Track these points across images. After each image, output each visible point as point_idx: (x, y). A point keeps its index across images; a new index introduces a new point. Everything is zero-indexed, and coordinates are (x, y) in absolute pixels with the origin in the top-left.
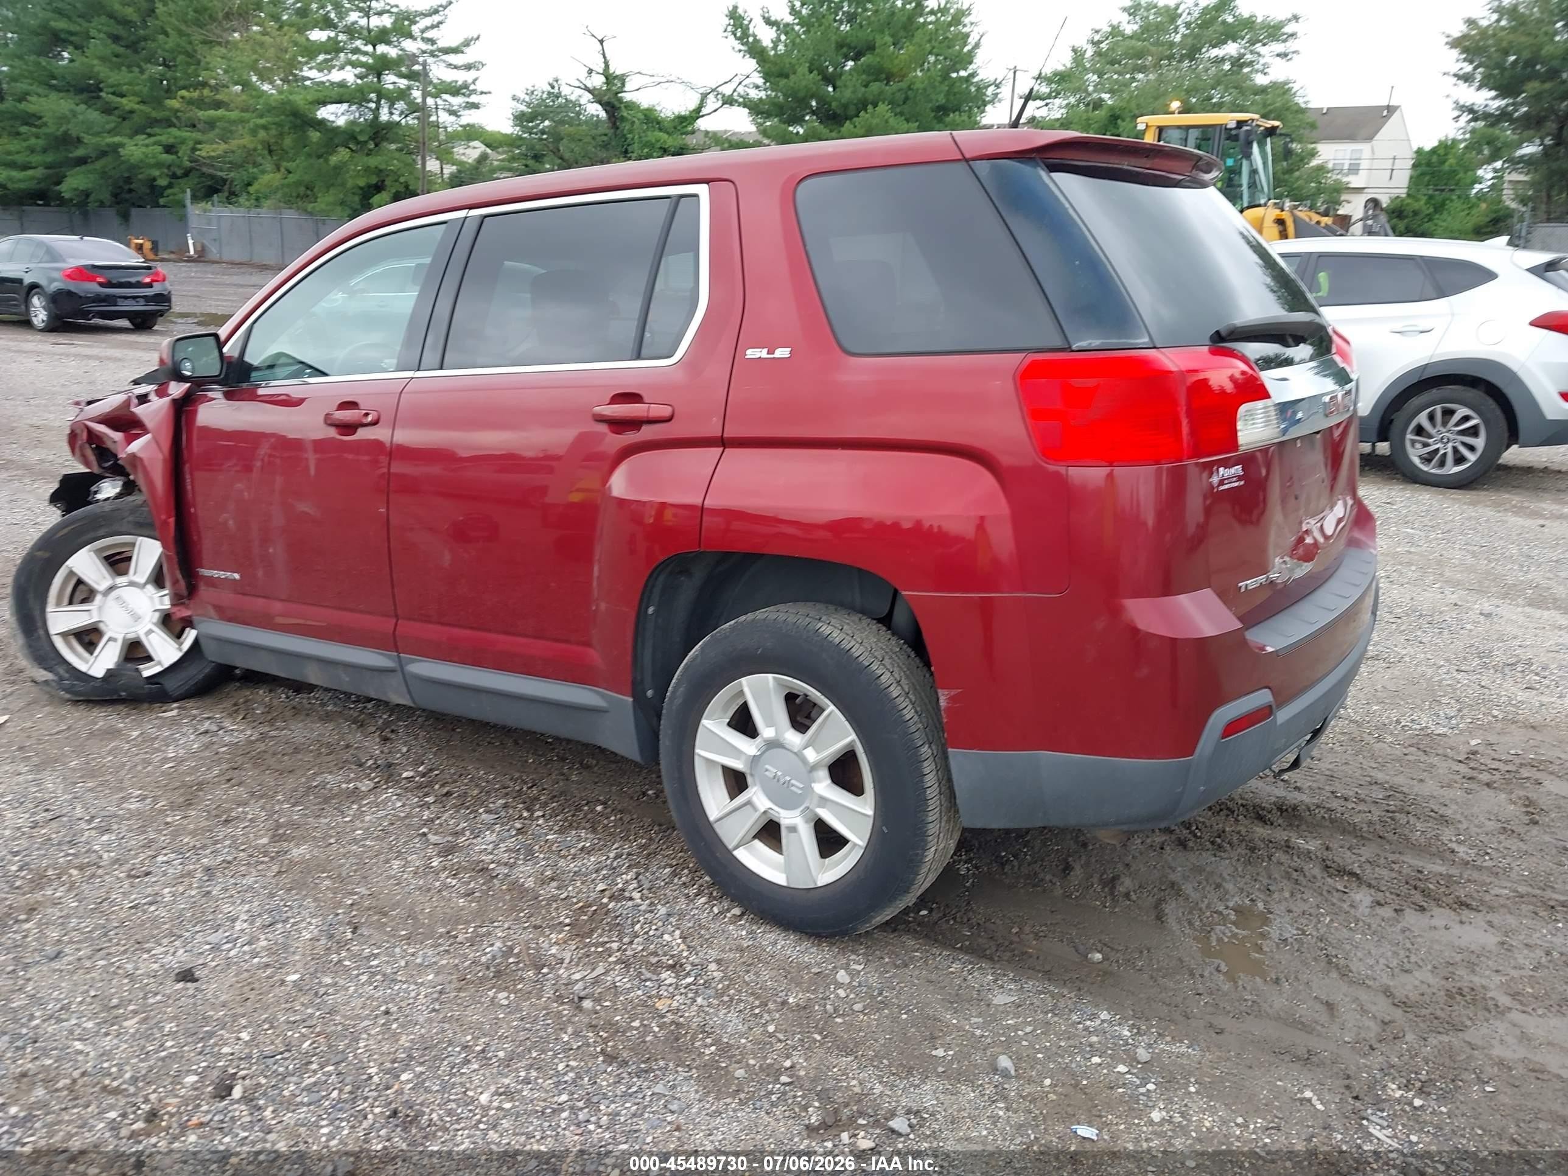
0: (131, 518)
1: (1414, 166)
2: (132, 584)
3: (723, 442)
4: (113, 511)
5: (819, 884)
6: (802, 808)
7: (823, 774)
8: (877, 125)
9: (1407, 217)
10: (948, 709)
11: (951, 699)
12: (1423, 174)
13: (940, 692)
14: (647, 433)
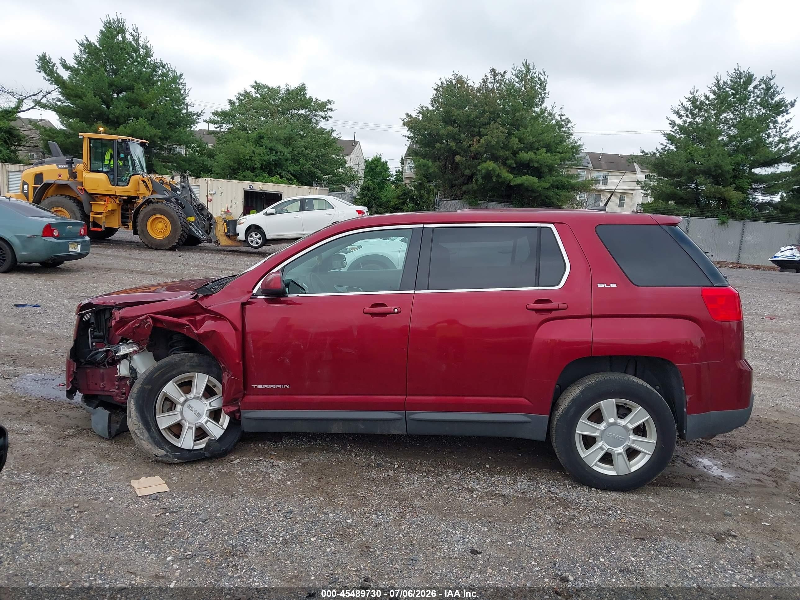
0: (188, 364)
1: (365, 168)
2: (195, 398)
3: (591, 317)
4: (180, 360)
5: (632, 472)
6: (623, 446)
7: (631, 432)
8: (139, 128)
9: (371, 190)
10: (689, 401)
11: (690, 398)
12: (369, 171)
13: (687, 396)
14: (554, 314)
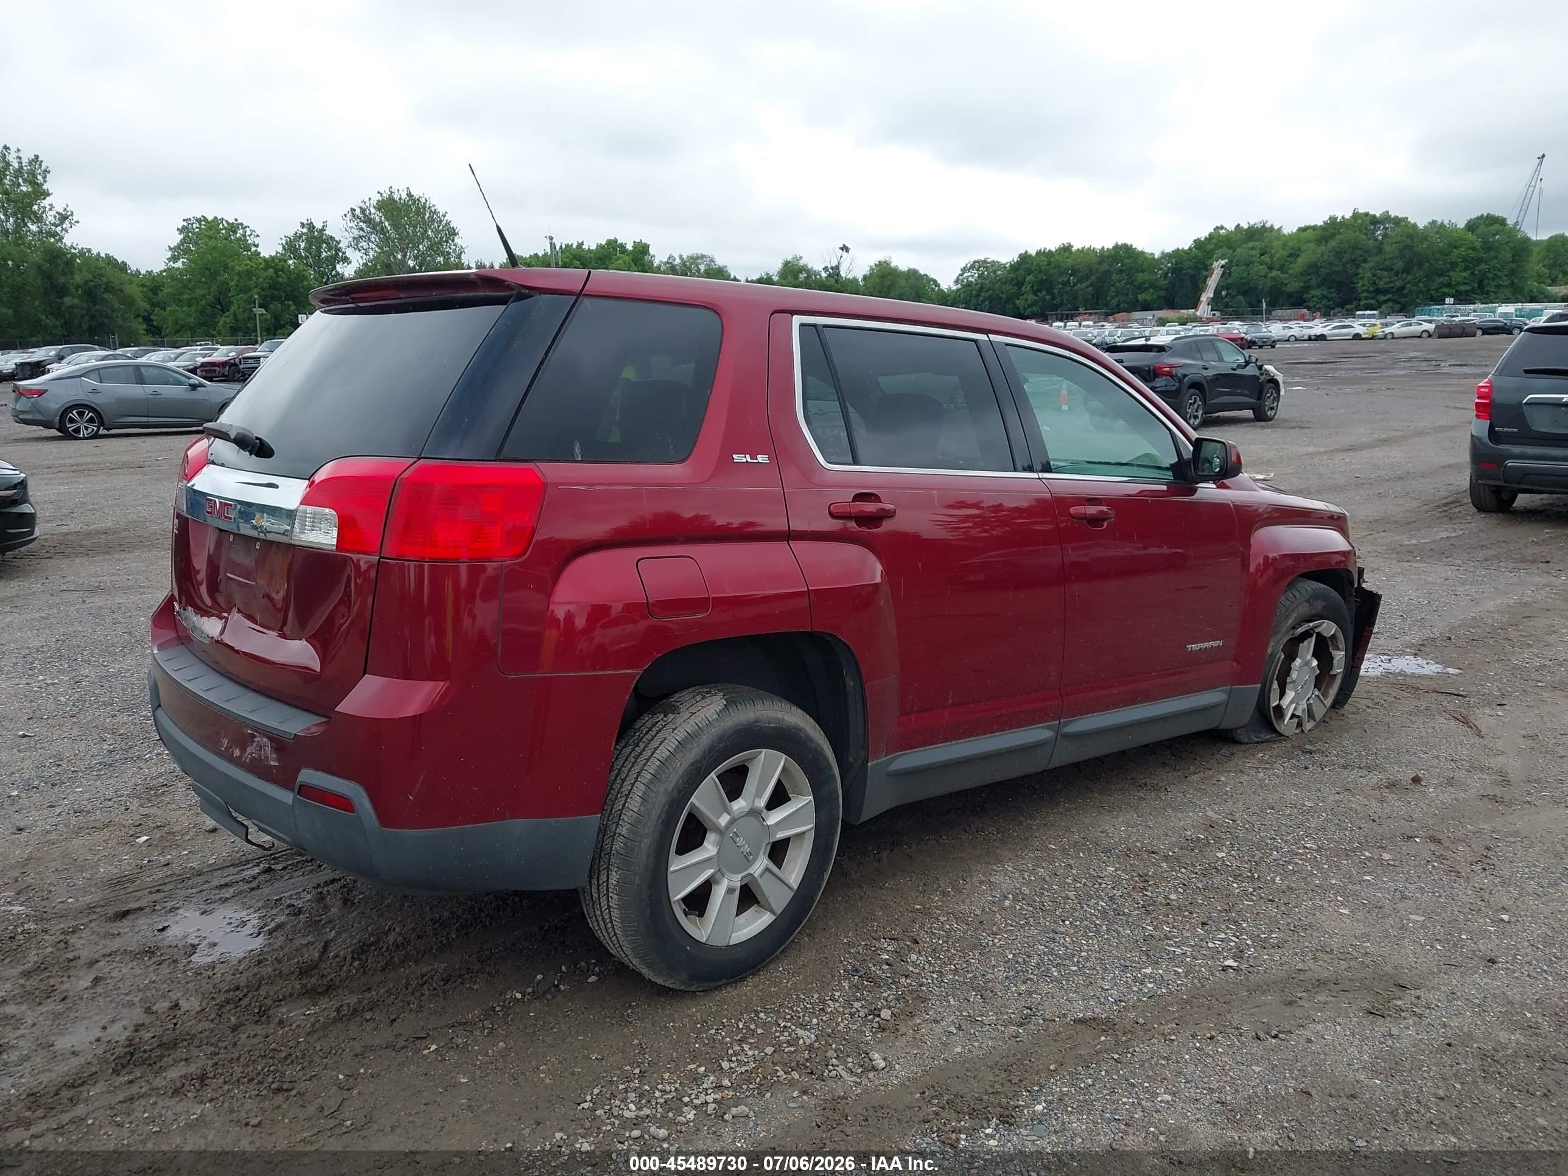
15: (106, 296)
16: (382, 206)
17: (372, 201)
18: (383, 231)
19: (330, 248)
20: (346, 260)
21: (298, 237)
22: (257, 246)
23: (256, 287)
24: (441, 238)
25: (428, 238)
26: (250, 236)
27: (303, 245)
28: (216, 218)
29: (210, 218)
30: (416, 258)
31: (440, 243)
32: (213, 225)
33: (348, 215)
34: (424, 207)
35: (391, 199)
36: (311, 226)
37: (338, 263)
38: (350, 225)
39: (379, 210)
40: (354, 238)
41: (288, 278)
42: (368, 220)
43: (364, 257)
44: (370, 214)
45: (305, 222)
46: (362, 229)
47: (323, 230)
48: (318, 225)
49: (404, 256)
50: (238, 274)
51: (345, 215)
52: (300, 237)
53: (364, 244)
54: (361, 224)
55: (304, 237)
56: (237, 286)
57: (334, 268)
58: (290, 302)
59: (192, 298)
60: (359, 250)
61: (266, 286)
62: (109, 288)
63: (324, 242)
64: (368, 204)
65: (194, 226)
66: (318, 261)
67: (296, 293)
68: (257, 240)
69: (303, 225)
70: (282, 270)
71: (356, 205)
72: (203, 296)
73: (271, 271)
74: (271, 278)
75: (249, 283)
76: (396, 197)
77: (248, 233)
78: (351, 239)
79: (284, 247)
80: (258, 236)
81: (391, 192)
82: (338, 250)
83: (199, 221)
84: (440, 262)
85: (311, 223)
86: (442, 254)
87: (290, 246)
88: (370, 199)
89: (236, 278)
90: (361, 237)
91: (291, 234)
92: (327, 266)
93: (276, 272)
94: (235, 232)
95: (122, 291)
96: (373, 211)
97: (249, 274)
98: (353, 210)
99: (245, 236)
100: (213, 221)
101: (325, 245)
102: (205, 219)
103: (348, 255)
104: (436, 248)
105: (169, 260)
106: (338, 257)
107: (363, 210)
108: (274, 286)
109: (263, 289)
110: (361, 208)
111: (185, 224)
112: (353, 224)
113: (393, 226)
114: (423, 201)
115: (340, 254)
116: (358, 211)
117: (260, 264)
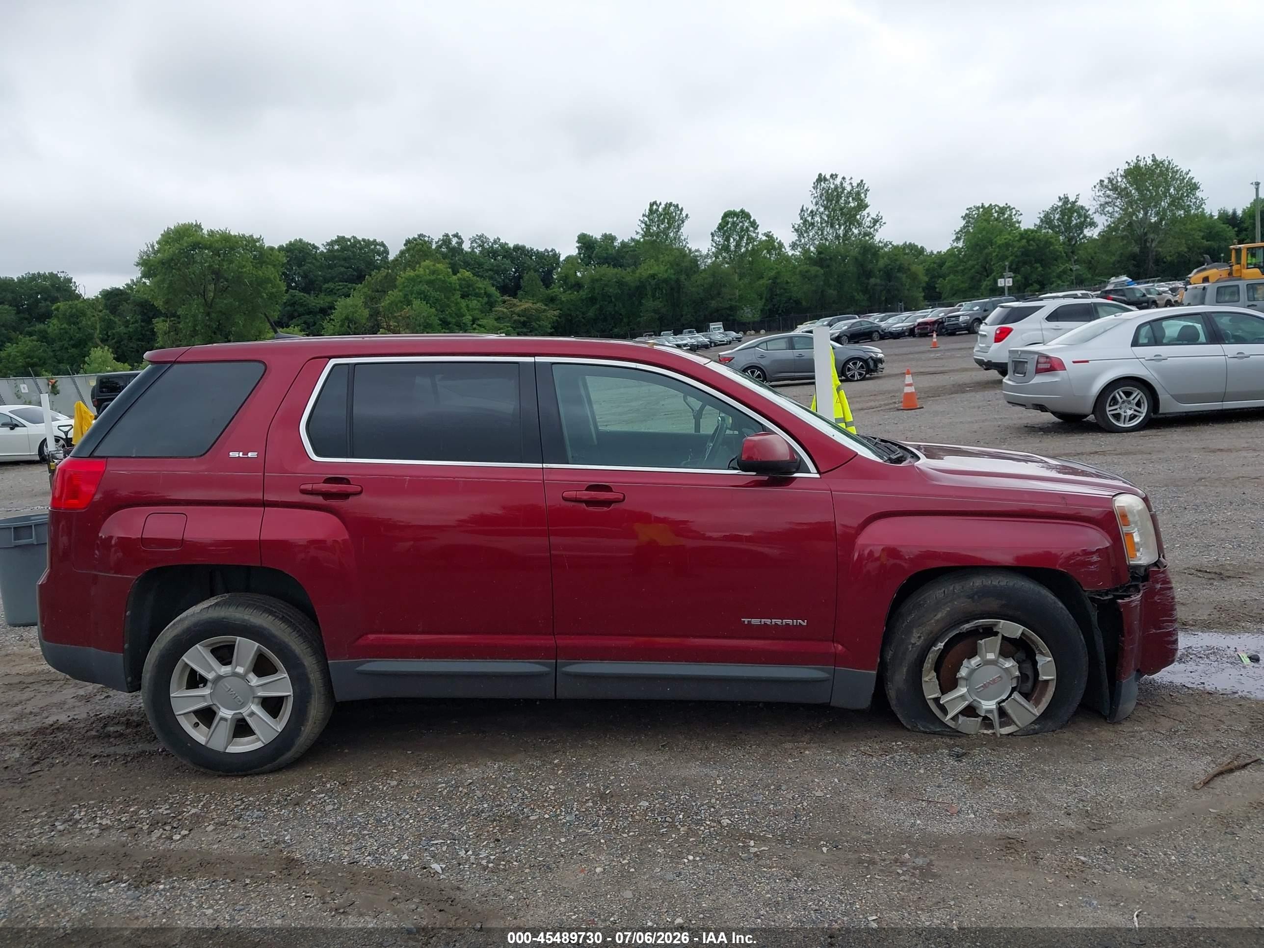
15: (898, 275)
16: (1128, 173)
17: (1119, 171)
18: (1128, 195)
19: (1080, 216)
20: (1093, 224)
21: (1054, 209)
22: (1019, 223)
23: (1011, 255)
24: (1182, 194)
25: (1170, 195)
26: (1015, 215)
27: (1057, 216)
28: (991, 205)
29: (987, 205)
30: (1157, 214)
31: (1181, 198)
32: (987, 211)
33: (1097, 187)
34: (1167, 169)
35: (1137, 167)
36: (1066, 200)
37: (1086, 228)
38: (1098, 194)
39: (1125, 177)
40: (1101, 205)
41: (1037, 245)
42: (1115, 188)
43: (1110, 219)
44: (1117, 182)
45: (1062, 196)
46: (1108, 196)
47: (1076, 202)
48: (1072, 199)
49: (1146, 214)
50: (999, 246)
51: (1095, 187)
52: (1057, 209)
53: (1110, 209)
54: (1108, 192)
55: (1059, 210)
56: (997, 255)
57: (1082, 232)
58: (1038, 265)
59: (965, 269)
60: (1105, 215)
61: (1019, 253)
62: (900, 269)
63: (1075, 211)
64: (1115, 174)
65: (974, 213)
66: (1068, 228)
67: (1044, 257)
68: (1020, 218)
69: (1060, 199)
70: (1033, 240)
71: (1104, 176)
72: (973, 267)
73: (1024, 241)
74: (1023, 247)
75: (1007, 253)
76: (1142, 164)
77: (1014, 212)
78: (1098, 206)
79: (1042, 220)
80: (1021, 214)
81: (1138, 161)
82: (1086, 217)
83: (978, 208)
84: (1180, 215)
85: (1067, 198)
86: (1182, 208)
87: (1047, 220)
88: (1118, 170)
89: (997, 250)
90: (1107, 203)
91: (1047, 208)
92: (1076, 231)
93: (1028, 242)
94: (1004, 214)
95: (909, 269)
96: (1119, 179)
97: (1007, 245)
98: (1102, 181)
99: (1010, 216)
100: (989, 207)
101: (1075, 214)
102: (983, 206)
103: (1095, 220)
104: (1176, 202)
105: (954, 241)
106: (1087, 221)
107: (1110, 180)
108: (1026, 253)
109: (1016, 256)
110: (1109, 178)
111: (968, 212)
112: (1101, 193)
113: (1137, 189)
114: (1167, 163)
115: (1088, 220)
116: (1106, 181)
117: (1016, 237)
